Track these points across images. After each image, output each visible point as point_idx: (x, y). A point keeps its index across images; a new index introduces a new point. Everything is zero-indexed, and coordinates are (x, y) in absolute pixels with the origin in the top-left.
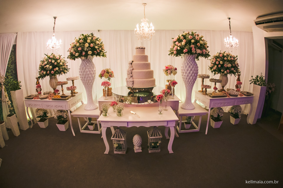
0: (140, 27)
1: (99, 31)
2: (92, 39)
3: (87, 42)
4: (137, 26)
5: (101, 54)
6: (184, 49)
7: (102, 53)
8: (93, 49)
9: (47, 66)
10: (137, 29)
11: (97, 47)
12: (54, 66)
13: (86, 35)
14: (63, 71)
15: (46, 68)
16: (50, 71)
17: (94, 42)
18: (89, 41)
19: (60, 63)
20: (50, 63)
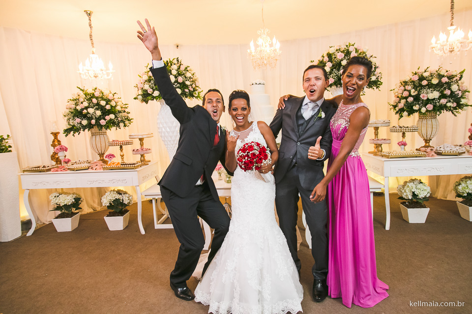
0: (256, 46)
1: (178, 46)
2: (179, 68)
4: (252, 44)
5: (196, 94)
9: (91, 110)
10: (250, 51)
11: (188, 83)
12: (105, 112)
13: (167, 61)
14: (122, 121)
15: (88, 113)
16: (98, 119)
17: (184, 74)
18: (174, 72)
19: (116, 106)
20: (94, 106)
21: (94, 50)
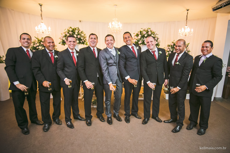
0: (112, 25)
1: (80, 21)
2: (79, 32)
3: (75, 34)
4: (110, 24)
6: (139, 41)
7: (86, 42)
8: (80, 39)
9: (40, 47)
10: (109, 27)
11: (82, 38)
13: (74, 28)
17: (80, 34)
18: (76, 33)
20: (42, 45)
21: (43, 21)
